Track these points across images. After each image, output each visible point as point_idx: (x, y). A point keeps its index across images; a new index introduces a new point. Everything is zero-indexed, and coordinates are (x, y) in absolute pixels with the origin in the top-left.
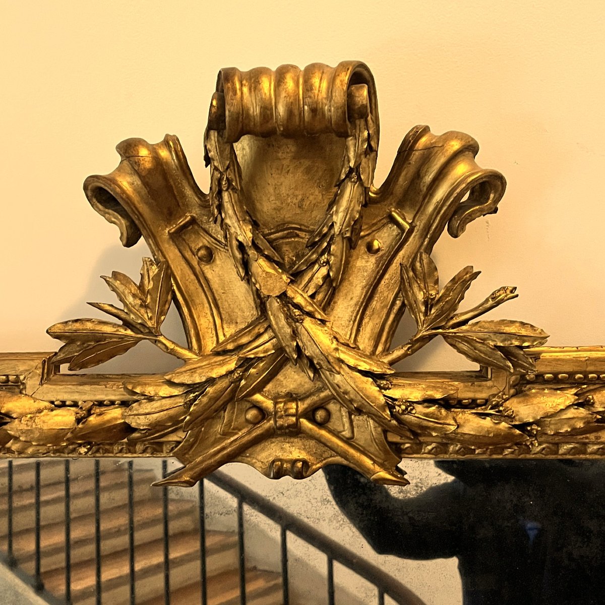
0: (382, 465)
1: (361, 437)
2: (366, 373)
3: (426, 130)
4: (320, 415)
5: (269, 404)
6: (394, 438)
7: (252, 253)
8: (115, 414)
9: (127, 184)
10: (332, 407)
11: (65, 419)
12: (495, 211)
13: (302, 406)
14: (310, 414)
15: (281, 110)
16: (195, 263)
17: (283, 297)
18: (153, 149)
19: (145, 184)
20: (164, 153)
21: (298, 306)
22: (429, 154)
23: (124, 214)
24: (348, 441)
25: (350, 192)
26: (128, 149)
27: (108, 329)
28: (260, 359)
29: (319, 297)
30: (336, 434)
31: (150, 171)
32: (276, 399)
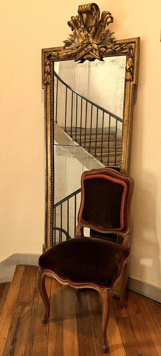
0: (99, 57)
1: (96, 54)
2: (95, 44)
3: (105, 11)
4: (92, 51)
5: (86, 50)
6: (101, 54)
7: (84, 29)
8: (70, 53)
9: (72, 22)
10: (93, 50)
11: (65, 54)
12: (113, 22)
13: (90, 50)
14: (91, 51)
15: (84, 10)
16: (79, 32)
17: (87, 34)
18: (74, 17)
19: (73, 21)
20: (76, 18)
21: (89, 36)
22: (104, 14)
23: (71, 26)
24: (95, 54)
25: (94, 20)
26: (72, 18)
27: (69, 41)
28: (85, 43)
29: (92, 35)
30: (94, 53)
31: (74, 20)
32: (87, 49)
